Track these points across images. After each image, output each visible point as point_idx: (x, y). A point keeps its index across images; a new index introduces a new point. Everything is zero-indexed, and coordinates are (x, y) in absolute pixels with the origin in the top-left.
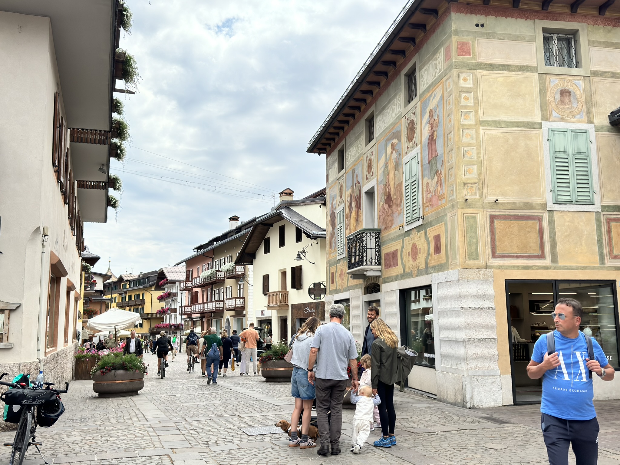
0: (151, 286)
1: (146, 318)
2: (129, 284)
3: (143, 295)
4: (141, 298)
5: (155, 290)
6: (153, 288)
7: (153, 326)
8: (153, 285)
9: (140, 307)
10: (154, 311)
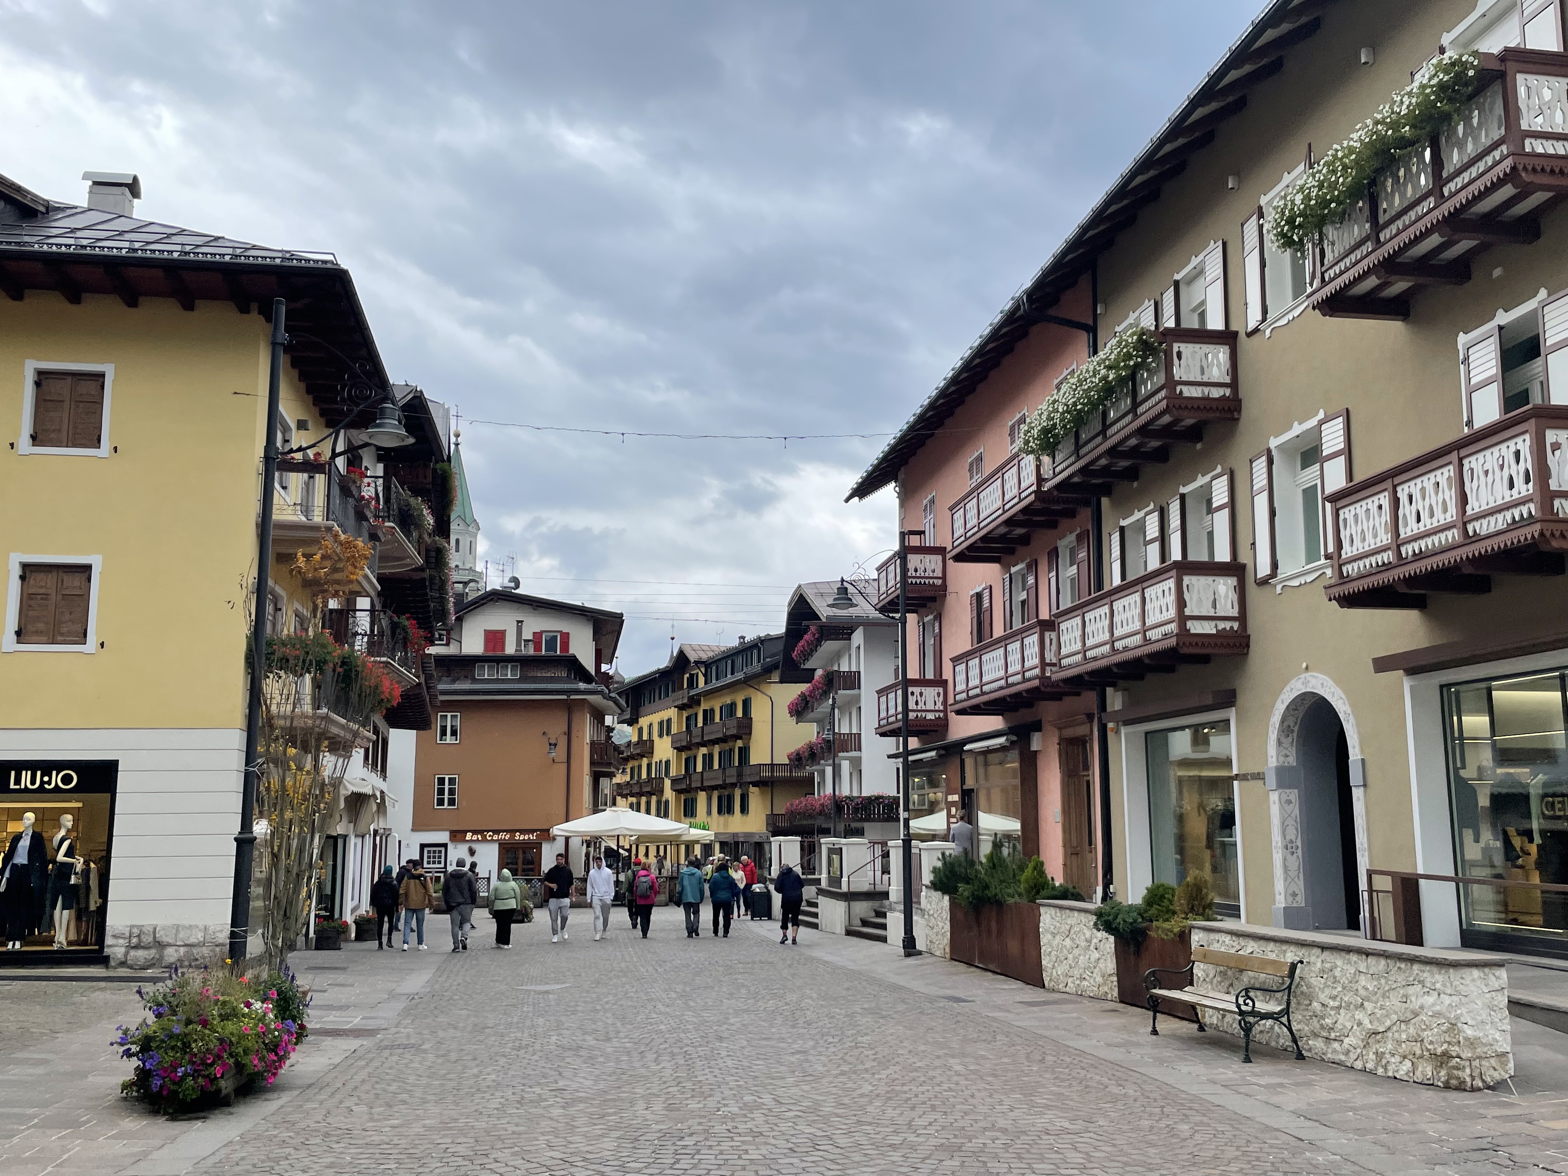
0: (767, 671)
1: (757, 778)
2: (705, 675)
3: (747, 703)
4: (740, 714)
5: (781, 682)
6: (776, 677)
7: (780, 809)
8: (775, 667)
9: (739, 743)
10: (782, 758)
